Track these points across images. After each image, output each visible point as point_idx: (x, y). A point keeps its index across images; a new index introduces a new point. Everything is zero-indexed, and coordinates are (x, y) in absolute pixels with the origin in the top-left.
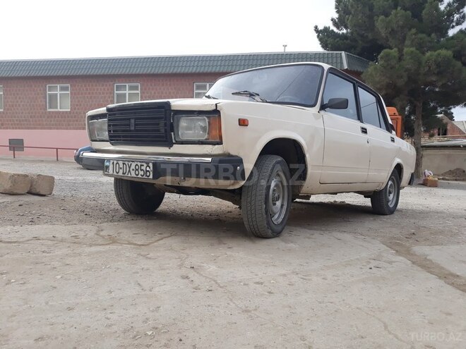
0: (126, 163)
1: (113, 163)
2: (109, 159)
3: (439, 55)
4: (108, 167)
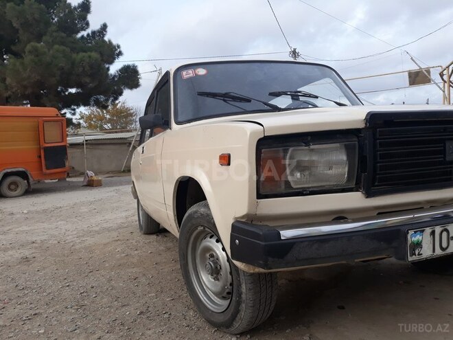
1: (433, 233)
2: (419, 227)
3: (90, 57)
4: (419, 245)
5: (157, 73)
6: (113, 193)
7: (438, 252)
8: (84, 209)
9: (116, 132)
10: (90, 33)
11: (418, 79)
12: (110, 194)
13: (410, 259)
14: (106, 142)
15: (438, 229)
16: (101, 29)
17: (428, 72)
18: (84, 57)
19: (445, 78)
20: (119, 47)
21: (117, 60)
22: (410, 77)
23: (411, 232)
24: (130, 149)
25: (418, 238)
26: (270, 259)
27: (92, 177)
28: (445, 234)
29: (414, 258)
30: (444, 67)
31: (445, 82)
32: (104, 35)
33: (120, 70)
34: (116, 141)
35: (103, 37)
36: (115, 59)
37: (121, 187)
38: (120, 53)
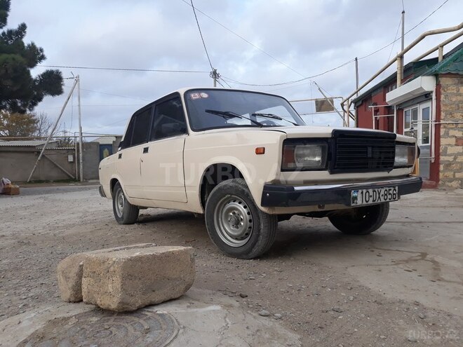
0: (376, 190)
1: (362, 193)
2: (356, 189)
3: (14, 59)
4: (356, 198)
5: (74, 80)
6: (42, 201)
7: (365, 203)
8: (22, 213)
9: (14, 140)
10: (6, 32)
11: (323, 107)
12: (37, 201)
13: (352, 205)
14: (10, 149)
15: (365, 191)
16: (19, 28)
17: (332, 102)
18: (7, 59)
19: (345, 108)
20: (42, 50)
21: (39, 64)
22: (317, 105)
23: (353, 191)
24: (39, 158)
25: (355, 194)
26: (290, 200)
27: (8, 184)
28: (367, 194)
29: (354, 204)
30: (345, 98)
31: (345, 111)
32: (22, 36)
33: (42, 75)
34: (22, 149)
35: (22, 38)
36: (36, 63)
37: (47, 195)
38: (43, 58)
